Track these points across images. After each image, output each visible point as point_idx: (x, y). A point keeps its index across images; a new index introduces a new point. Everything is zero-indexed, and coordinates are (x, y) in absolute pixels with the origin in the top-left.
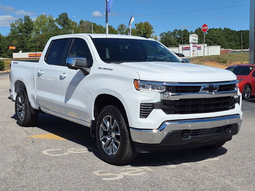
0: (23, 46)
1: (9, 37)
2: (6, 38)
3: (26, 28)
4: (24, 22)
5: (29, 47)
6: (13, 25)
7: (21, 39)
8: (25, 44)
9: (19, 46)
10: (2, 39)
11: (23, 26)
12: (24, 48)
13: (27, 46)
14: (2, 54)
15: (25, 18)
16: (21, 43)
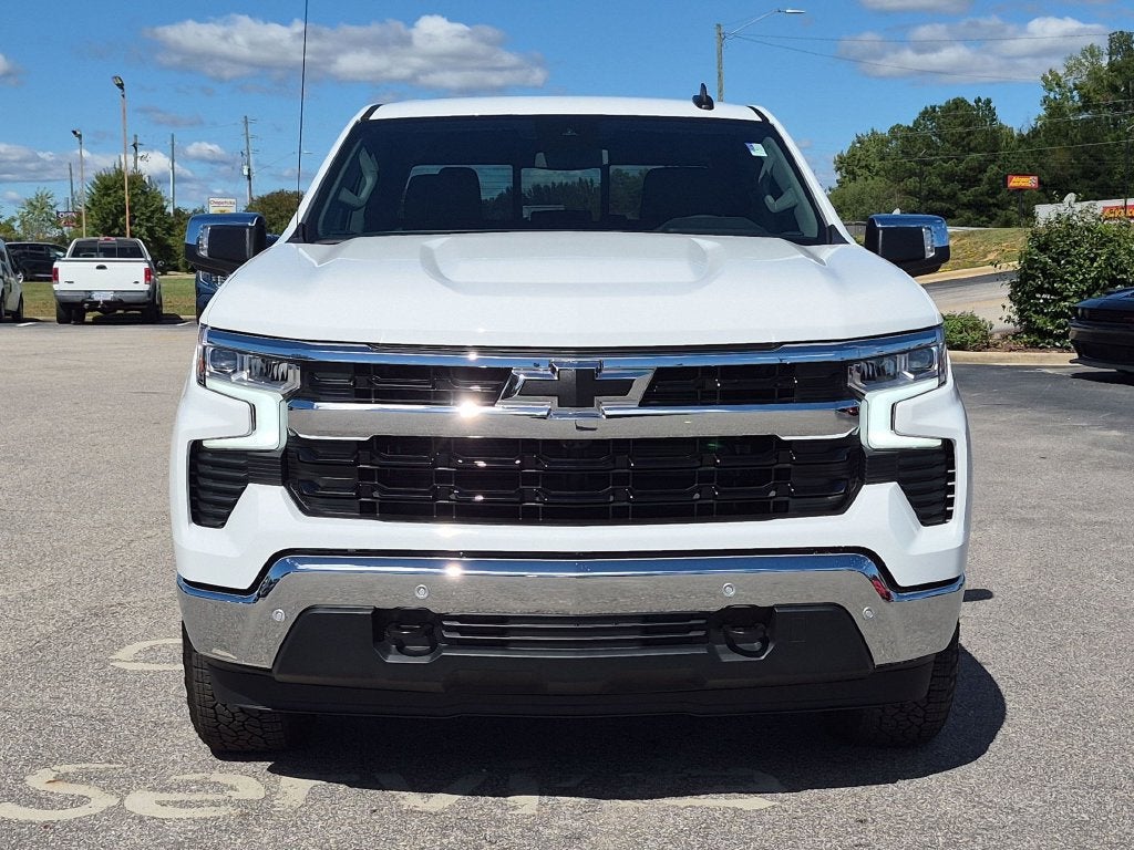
0: (1096, 170)
1: (1035, 132)
2: (1022, 139)
3: (1115, 89)
4: (1107, 60)
5: (1123, 177)
6: (1051, 81)
7: (1087, 139)
8: (1101, 161)
9: (1078, 172)
10: (1004, 144)
11: (1099, 80)
12: (1100, 179)
13: (1110, 173)
14: (1000, 212)
15: (1111, 41)
16: (1086, 157)
